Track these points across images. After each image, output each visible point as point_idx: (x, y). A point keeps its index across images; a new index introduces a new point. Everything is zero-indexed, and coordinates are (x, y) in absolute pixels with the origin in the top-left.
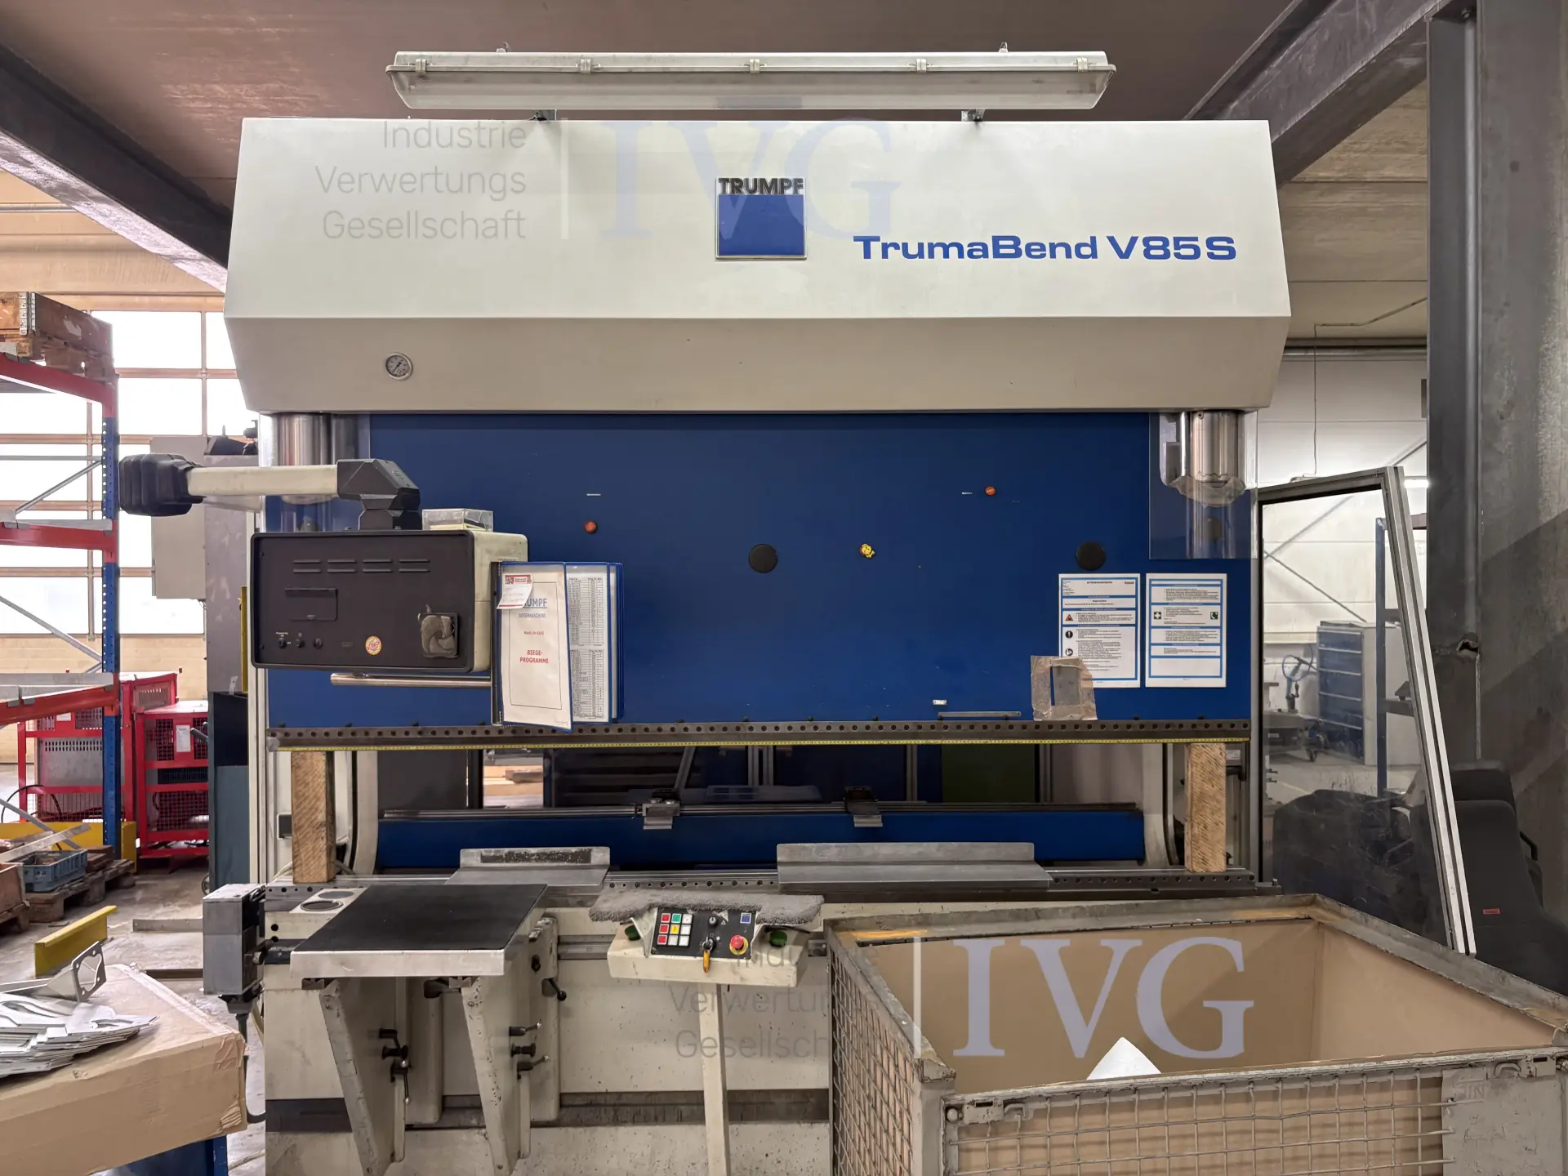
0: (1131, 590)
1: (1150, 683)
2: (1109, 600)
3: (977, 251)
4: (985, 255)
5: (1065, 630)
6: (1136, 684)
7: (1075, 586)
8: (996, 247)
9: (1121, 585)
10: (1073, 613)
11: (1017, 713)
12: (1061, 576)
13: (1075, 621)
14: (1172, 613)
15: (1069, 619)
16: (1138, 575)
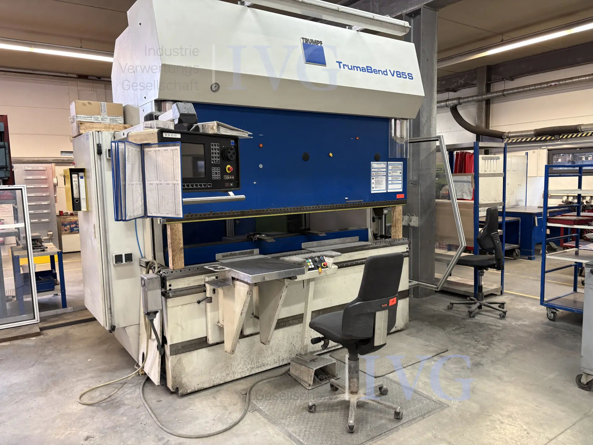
0: (385, 166)
1: (389, 191)
2: (381, 169)
3: (363, 70)
4: (365, 71)
5: (372, 177)
6: (385, 191)
7: (375, 165)
8: (368, 69)
9: (382, 165)
10: (374, 173)
11: (362, 200)
12: (372, 162)
13: (374, 175)
14: (393, 172)
15: (373, 174)
16: (386, 162)
